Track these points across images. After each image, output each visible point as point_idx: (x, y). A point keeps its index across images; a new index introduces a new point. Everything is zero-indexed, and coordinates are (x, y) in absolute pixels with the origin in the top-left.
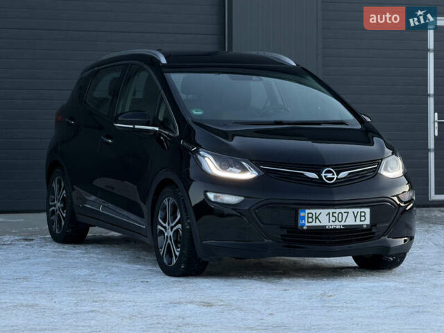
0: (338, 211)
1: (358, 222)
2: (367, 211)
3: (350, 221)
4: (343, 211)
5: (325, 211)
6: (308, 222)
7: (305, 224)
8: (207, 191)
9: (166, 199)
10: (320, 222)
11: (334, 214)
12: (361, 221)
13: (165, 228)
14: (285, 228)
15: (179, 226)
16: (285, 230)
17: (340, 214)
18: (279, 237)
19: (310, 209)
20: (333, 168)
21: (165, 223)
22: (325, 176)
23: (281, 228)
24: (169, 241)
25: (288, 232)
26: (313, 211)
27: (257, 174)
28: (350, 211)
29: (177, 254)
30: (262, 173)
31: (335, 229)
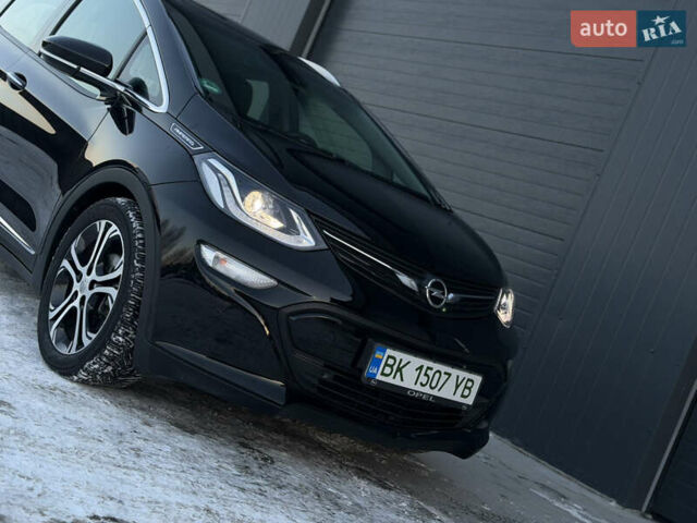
0: (437, 366)
1: (457, 398)
2: (478, 379)
3: (448, 392)
4: (444, 368)
5: (417, 361)
6: (383, 374)
7: (375, 375)
8: (205, 243)
9: (104, 222)
10: (402, 380)
11: (429, 372)
12: (462, 396)
13: (78, 273)
14: (334, 369)
15: (113, 292)
16: (333, 373)
17: (438, 374)
18: (316, 382)
19: (395, 348)
20: (445, 281)
21: (83, 264)
22: (431, 292)
23: (325, 366)
24: (76, 303)
25: (336, 378)
26: (398, 355)
27: (314, 244)
28: (455, 372)
29: (86, 342)
30: (324, 246)
31: (419, 400)
